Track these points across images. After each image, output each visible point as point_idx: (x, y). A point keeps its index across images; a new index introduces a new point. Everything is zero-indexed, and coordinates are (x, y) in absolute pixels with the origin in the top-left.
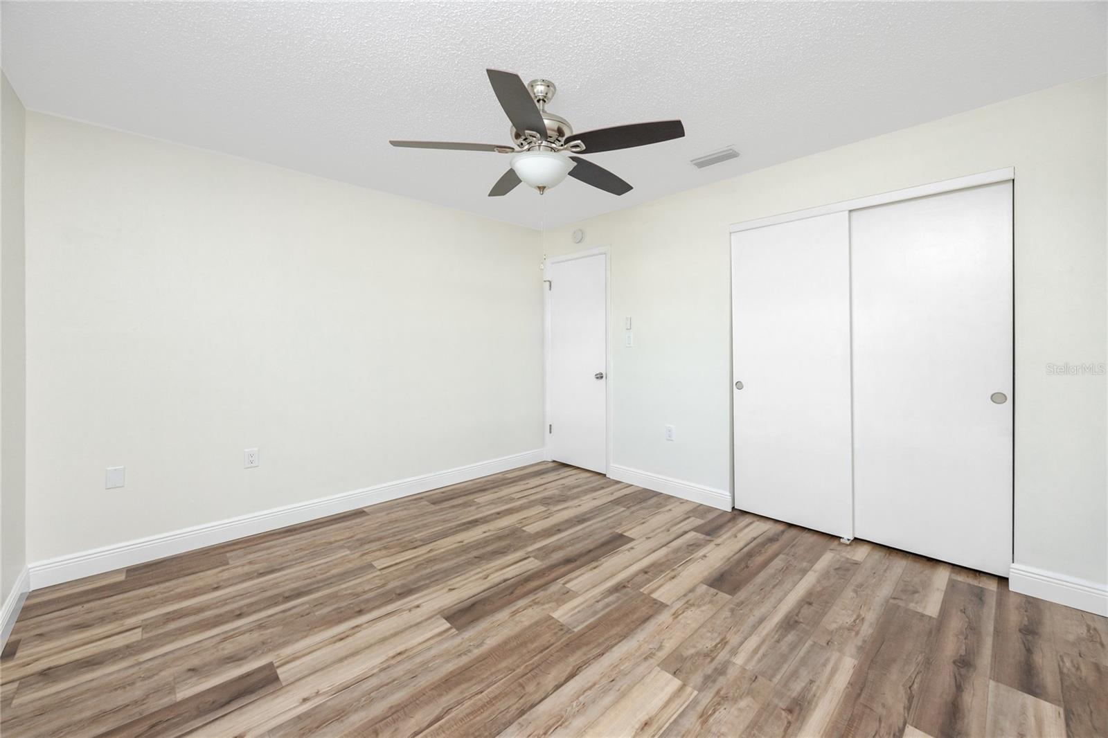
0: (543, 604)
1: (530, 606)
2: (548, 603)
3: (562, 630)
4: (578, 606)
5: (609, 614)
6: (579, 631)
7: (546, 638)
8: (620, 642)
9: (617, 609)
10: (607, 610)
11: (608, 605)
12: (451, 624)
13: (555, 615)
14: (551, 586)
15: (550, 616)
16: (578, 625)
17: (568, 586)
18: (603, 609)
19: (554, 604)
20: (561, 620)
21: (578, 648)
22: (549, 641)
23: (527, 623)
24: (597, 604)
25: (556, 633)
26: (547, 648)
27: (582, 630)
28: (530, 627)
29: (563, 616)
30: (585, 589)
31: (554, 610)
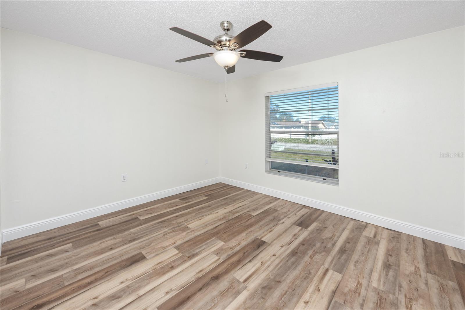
0: (228, 248)
1: (234, 247)
2: (226, 248)
3: (220, 238)
4: (213, 247)
5: (201, 244)
6: (214, 237)
7: (225, 236)
8: (200, 234)
9: (197, 245)
10: (201, 245)
11: (200, 247)
12: (262, 240)
13: (223, 243)
14: (226, 257)
15: (225, 243)
16: (214, 239)
17: (217, 258)
18: (203, 245)
19: (223, 248)
20: (220, 241)
21: (214, 233)
22: (224, 235)
23: (233, 240)
24: (205, 248)
25: (222, 237)
26: (225, 233)
27: (213, 238)
28: (232, 239)
29: (220, 243)
30: (208, 256)
31: (223, 245)
